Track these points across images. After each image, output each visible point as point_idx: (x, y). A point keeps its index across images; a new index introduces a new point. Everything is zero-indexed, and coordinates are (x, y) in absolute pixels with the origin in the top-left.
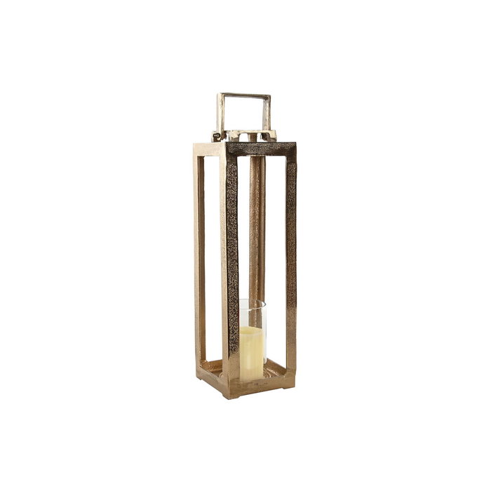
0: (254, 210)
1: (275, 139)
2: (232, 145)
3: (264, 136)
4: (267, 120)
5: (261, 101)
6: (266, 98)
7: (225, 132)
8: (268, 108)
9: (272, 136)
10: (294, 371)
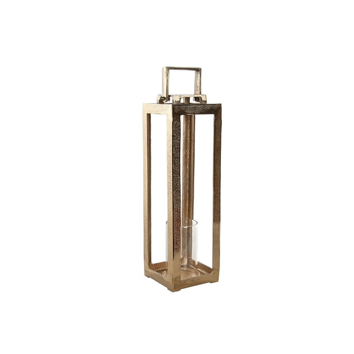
0: (186, 152)
1: (206, 101)
2: (176, 107)
3: (197, 99)
4: (198, 87)
5: (194, 72)
6: (198, 70)
7: (170, 96)
8: (199, 78)
9: (204, 99)
10: (218, 270)
